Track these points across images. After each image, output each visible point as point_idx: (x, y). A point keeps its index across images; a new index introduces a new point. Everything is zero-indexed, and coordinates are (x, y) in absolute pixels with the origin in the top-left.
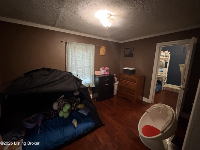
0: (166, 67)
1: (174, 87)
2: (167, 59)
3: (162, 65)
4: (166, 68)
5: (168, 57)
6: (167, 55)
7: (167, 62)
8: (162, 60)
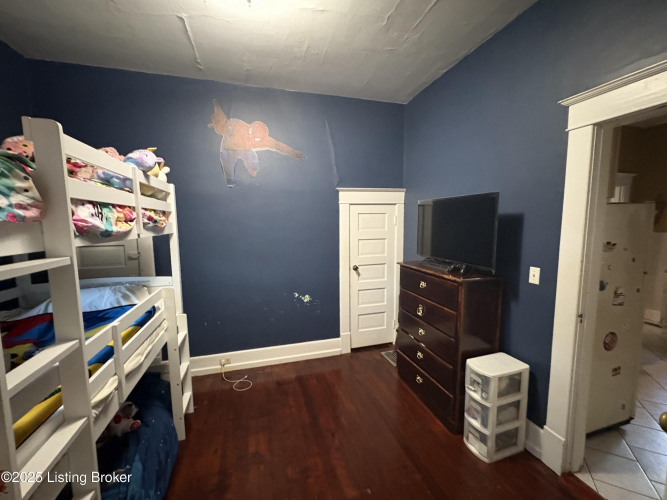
0: (163, 269)
1: (228, 361)
2: (164, 213)
3: (133, 252)
4: (169, 273)
5: (164, 199)
6: (154, 182)
7: (168, 237)
8: (128, 220)
